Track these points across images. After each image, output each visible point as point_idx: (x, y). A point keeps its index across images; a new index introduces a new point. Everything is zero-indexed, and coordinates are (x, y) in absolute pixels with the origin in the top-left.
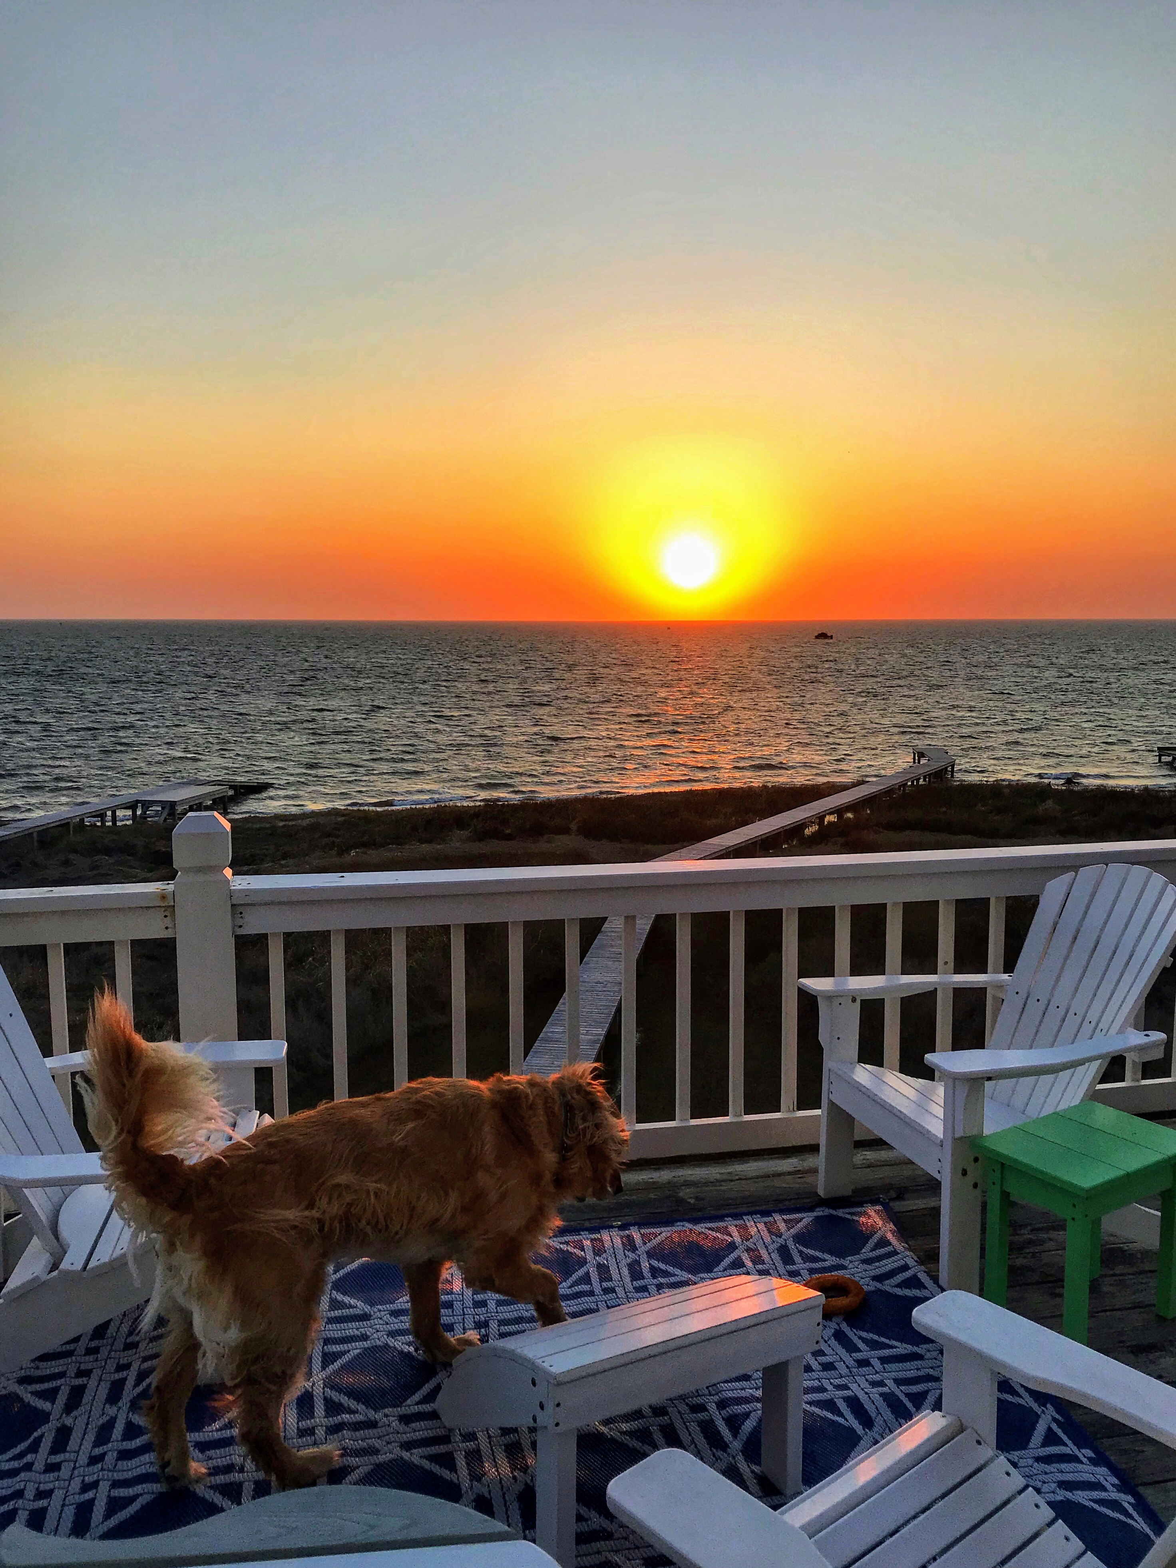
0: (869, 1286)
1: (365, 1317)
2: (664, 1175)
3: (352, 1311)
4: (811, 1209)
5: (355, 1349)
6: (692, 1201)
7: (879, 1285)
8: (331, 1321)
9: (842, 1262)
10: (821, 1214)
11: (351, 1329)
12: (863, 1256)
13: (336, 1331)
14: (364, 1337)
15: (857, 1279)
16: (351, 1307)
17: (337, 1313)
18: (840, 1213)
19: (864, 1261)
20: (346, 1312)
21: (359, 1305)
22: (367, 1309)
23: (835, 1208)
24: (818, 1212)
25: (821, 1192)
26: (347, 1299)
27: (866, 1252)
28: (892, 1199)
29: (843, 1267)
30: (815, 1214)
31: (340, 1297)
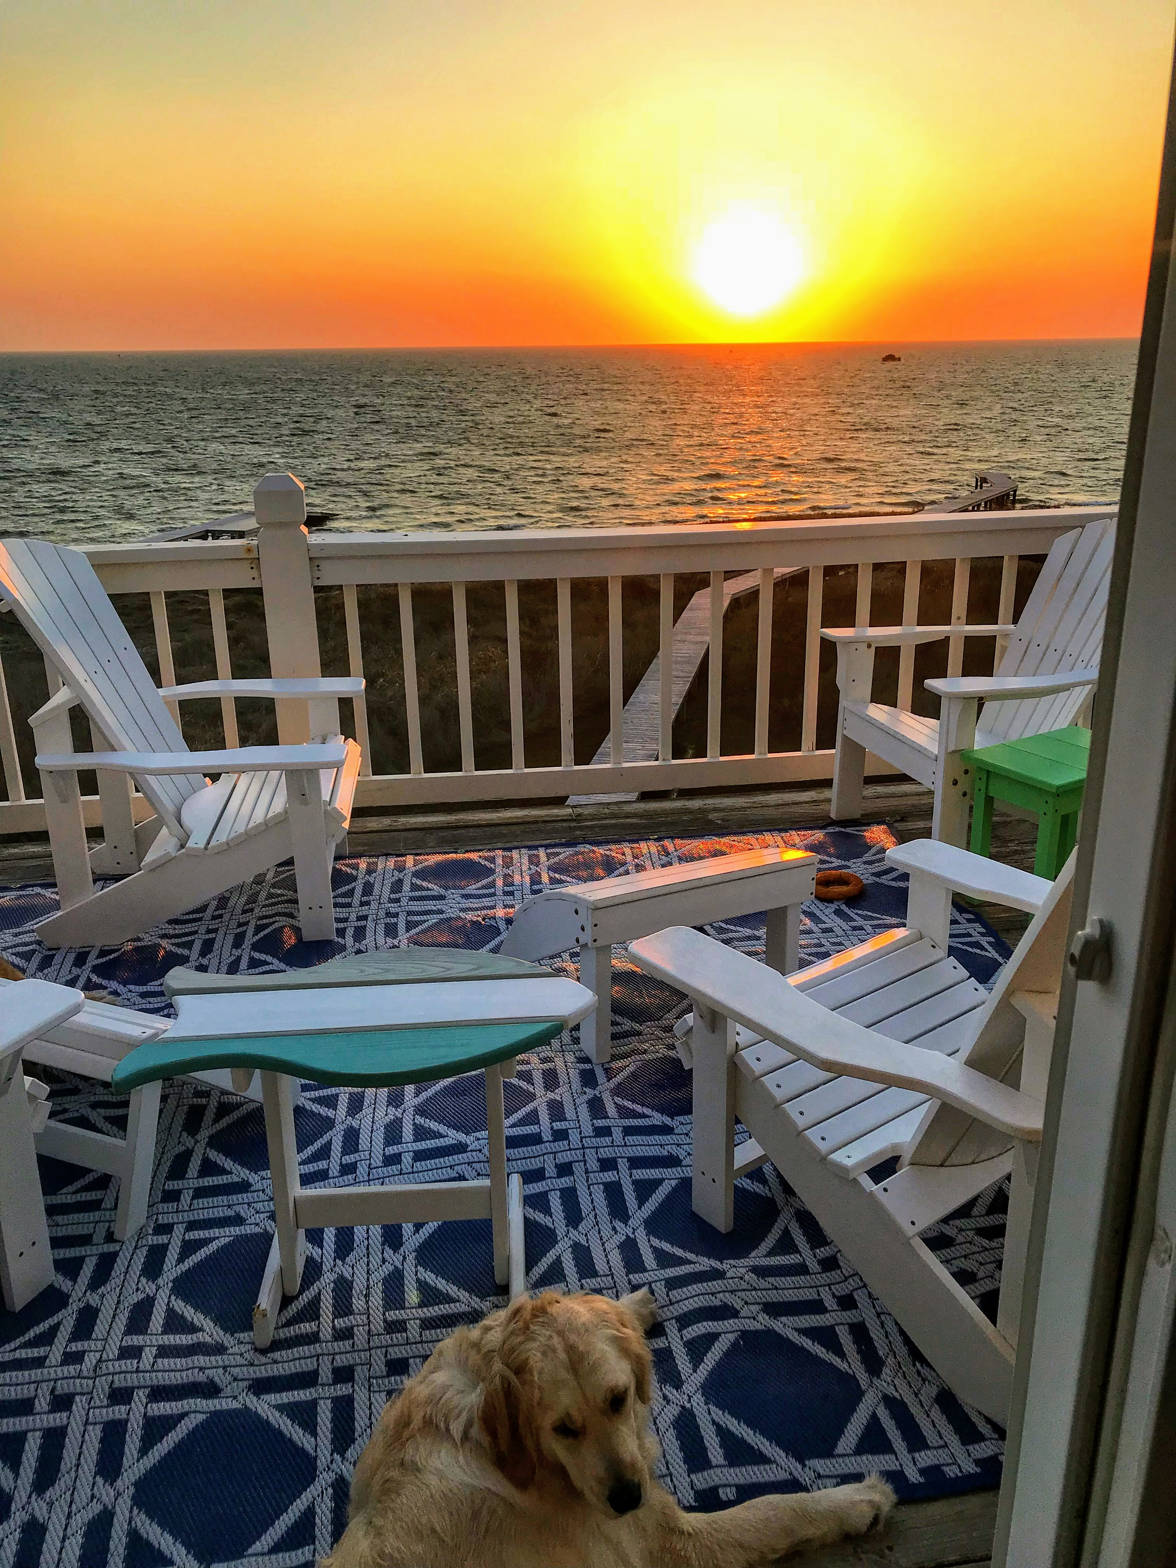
0: (867, 879)
1: (442, 898)
2: (696, 804)
3: (429, 893)
4: (823, 827)
5: (433, 919)
6: (719, 822)
7: (877, 880)
8: (412, 899)
9: (847, 863)
10: (832, 831)
11: (430, 905)
12: (864, 859)
13: (416, 906)
14: (441, 912)
15: (858, 875)
16: (428, 889)
17: (417, 894)
18: (849, 830)
19: (865, 863)
20: (424, 893)
21: (435, 889)
22: (442, 892)
23: (844, 827)
24: (830, 830)
25: (833, 815)
26: (424, 884)
27: (868, 857)
28: (896, 821)
29: (849, 867)
30: (827, 831)
31: (419, 882)
